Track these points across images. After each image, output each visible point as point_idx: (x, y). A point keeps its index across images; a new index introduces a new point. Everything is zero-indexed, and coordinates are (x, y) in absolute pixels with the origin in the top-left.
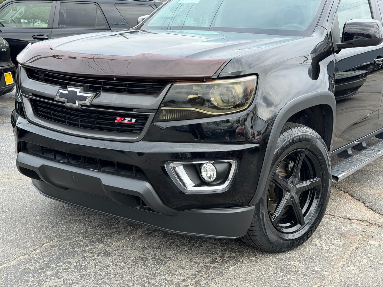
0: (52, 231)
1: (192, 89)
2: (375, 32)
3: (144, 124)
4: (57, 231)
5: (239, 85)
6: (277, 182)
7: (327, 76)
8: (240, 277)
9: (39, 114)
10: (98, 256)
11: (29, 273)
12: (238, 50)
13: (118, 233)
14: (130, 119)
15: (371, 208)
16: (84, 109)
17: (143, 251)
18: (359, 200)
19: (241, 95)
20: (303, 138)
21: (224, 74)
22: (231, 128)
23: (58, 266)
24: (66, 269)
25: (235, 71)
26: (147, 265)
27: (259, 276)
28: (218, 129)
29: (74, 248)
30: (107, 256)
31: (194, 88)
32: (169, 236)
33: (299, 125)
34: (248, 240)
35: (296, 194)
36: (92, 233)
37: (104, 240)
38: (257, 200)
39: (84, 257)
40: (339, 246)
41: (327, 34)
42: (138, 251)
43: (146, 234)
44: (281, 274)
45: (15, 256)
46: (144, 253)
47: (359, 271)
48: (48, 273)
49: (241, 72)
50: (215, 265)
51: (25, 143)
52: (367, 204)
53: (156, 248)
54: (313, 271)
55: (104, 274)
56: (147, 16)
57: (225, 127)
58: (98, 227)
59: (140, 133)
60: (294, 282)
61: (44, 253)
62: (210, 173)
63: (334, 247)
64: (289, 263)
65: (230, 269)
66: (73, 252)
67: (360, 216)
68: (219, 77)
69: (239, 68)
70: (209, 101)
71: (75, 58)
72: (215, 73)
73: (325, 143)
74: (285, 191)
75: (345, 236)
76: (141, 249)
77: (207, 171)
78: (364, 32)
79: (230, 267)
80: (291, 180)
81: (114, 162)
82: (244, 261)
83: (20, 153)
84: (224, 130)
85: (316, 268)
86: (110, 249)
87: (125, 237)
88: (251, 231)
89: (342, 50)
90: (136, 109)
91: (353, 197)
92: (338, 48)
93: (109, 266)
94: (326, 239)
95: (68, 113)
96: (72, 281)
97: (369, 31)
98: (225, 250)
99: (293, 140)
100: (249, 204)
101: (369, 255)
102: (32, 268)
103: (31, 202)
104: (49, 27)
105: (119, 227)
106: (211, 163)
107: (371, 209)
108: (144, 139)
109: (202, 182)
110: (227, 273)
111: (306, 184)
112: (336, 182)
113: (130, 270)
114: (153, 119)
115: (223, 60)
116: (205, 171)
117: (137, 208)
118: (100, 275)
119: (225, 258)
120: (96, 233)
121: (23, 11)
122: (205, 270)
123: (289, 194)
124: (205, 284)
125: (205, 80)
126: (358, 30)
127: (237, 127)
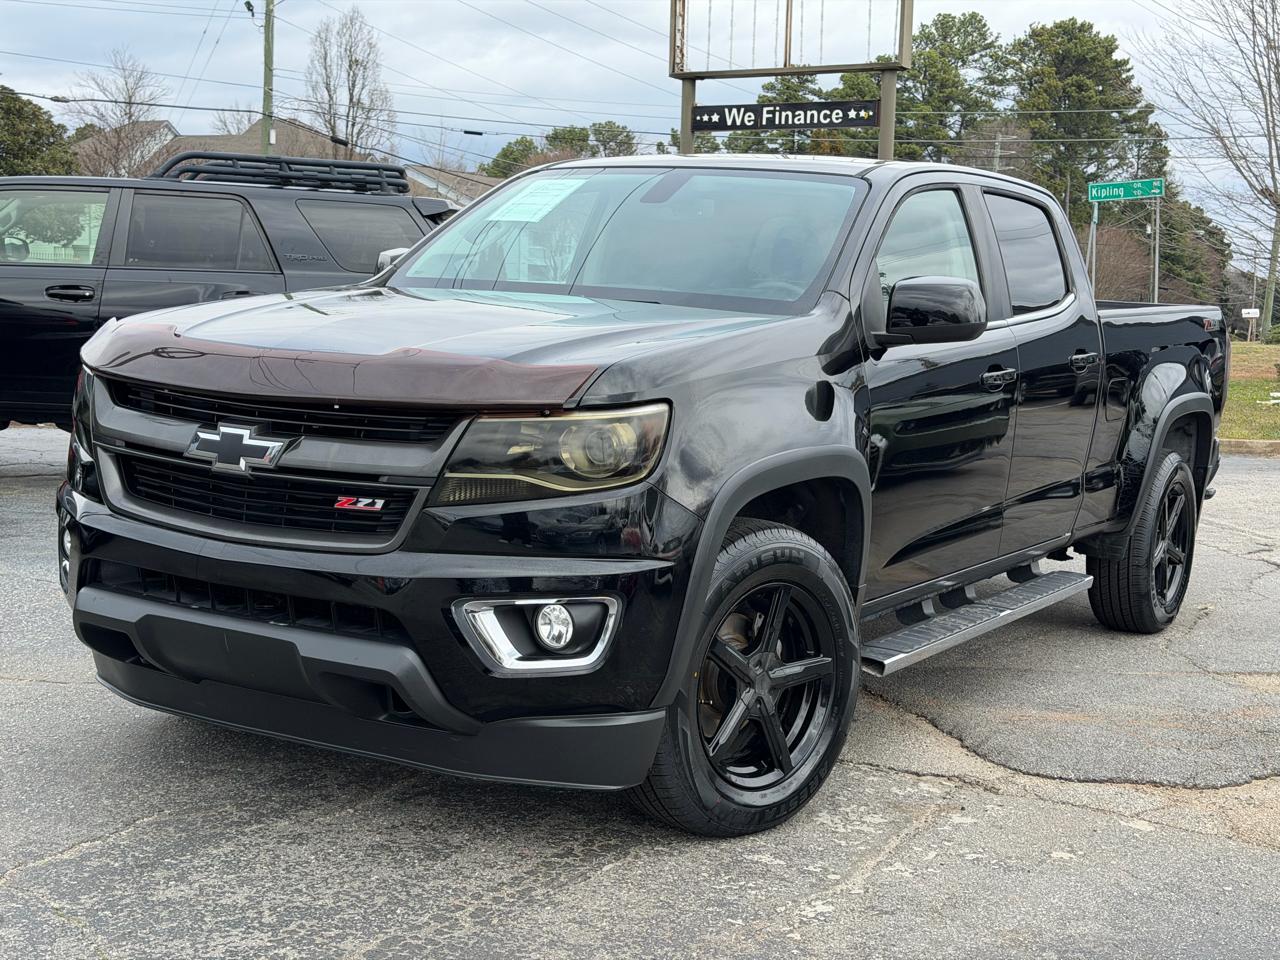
0: (154, 793)
1: (519, 433)
2: (966, 309)
3: (403, 513)
4: (166, 793)
5: (626, 424)
6: (720, 659)
7: (852, 416)
8: (627, 883)
9: (139, 493)
10: (279, 842)
11: (112, 874)
12: (635, 344)
13: (326, 798)
14: (370, 501)
15: (976, 749)
16: (257, 477)
17: (391, 834)
18: (950, 733)
19: (632, 449)
20: (783, 555)
21: (590, 400)
22: (610, 528)
23: (181, 862)
24: (202, 867)
25: (617, 391)
26: (403, 860)
27: (675, 881)
28: (579, 530)
29: (215, 827)
30: (300, 844)
31: (524, 430)
32: (456, 805)
33: (777, 524)
34: (650, 802)
35: (769, 692)
36: (257, 799)
37: (290, 812)
38: (668, 695)
39: (244, 845)
40: (876, 826)
41: (850, 313)
42: (380, 833)
43: (395, 800)
44: (727, 878)
45: (70, 843)
46: (393, 838)
47: (913, 873)
48: (159, 874)
49: (632, 395)
50: (570, 860)
51: (97, 563)
52: (967, 743)
53: (424, 828)
54: (802, 873)
55: (297, 876)
56: (405, 251)
57: (596, 523)
58: (270, 785)
59: (393, 534)
60: (754, 892)
61: (141, 836)
62: (557, 629)
63: (864, 828)
64: (750, 857)
65: (605, 869)
66: (213, 836)
67: (944, 767)
68: (581, 404)
69: (627, 387)
70: (558, 461)
71: (203, 354)
72: (572, 396)
73: (840, 571)
74: (743, 685)
75: (896, 807)
76: (385, 831)
77: (550, 623)
78: (944, 308)
79: (604, 865)
80: (757, 657)
81: (328, 603)
82: (642, 854)
83: (83, 590)
84: (595, 531)
85: (811, 868)
86: (307, 830)
87: (343, 808)
88: (657, 778)
89: (890, 350)
90: (386, 478)
91: (936, 727)
92: (879, 344)
93: (307, 862)
94: (847, 813)
95: (216, 488)
96: (220, 887)
97: (955, 307)
98: (596, 833)
99: (759, 559)
100: (651, 706)
101: (946, 843)
102: (116, 865)
103: (85, 732)
104: (98, 263)
105: (326, 786)
106: (562, 605)
107: (975, 752)
108: (407, 547)
109: (539, 650)
110: (594, 877)
111: (795, 668)
112: (879, 676)
113: (361, 869)
114: (427, 500)
115: (590, 367)
116: (545, 624)
117: (381, 719)
118: (286, 878)
119: (594, 848)
120: (269, 798)
121: (14, 215)
122: (544, 869)
123: (752, 691)
124: (544, 895)
125: (548, 412)
126: (931, 304)
127: (624, 526)
